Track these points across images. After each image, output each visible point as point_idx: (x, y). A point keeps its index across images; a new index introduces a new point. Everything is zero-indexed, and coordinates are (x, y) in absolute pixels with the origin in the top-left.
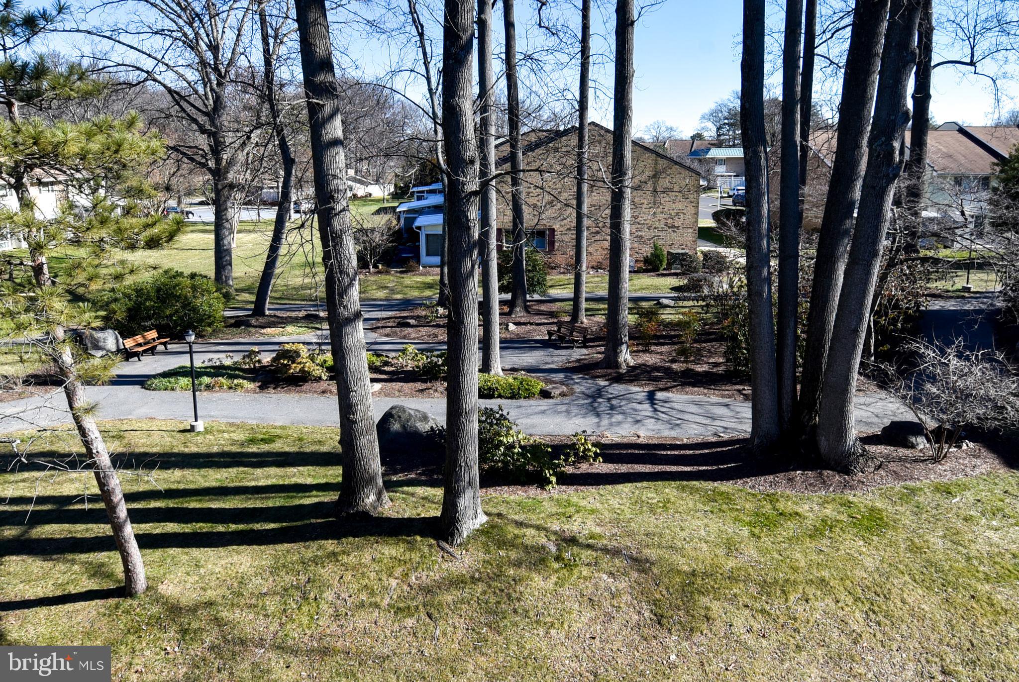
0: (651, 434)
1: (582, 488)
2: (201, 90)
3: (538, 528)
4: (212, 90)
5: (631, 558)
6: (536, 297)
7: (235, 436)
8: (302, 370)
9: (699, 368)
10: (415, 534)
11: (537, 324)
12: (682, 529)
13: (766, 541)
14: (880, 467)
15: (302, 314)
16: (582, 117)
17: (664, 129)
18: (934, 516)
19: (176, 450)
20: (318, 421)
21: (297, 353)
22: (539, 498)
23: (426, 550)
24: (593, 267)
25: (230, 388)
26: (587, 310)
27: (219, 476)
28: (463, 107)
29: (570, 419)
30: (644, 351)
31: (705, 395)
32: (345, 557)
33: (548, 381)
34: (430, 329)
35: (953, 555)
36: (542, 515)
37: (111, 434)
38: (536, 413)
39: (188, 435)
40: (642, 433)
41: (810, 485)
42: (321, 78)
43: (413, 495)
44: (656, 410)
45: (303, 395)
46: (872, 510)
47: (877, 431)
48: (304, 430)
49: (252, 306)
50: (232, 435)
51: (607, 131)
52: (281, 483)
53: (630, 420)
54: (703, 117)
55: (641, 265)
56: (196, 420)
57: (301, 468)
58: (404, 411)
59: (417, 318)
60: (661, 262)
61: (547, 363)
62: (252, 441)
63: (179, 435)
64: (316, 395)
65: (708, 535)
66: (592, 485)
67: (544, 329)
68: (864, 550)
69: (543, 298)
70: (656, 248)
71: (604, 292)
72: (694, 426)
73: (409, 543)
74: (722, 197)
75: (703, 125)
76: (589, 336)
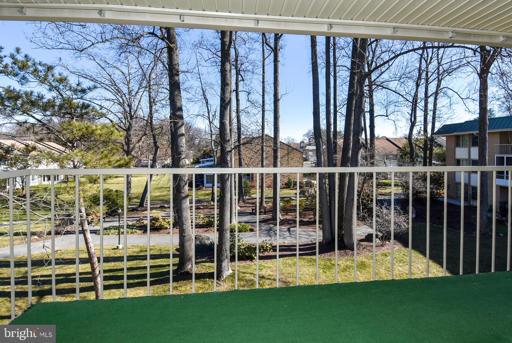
0: (289, 242)
1: (266, 260)
2: (124, 121)
3: (251, 274)
4: (128, 121)
5: (283, 282)
6: (247, 197)
7: (135, 250)
8: (161, 225)
9: (305, 220)
10: (206, 278)
11: (248, 207)
12: (300, 271)
13: (328, 273)
14: (364, 248)
15: (159, 206)
16: (263, 131)
17: (290, 139)
18: (381, 263)
19: (111, 256)
20: (167, 243)
21: (159, 219)
22: (250, 264)
23: (210, 283)
24: (267, 187)
25: (132, 233)
26: (265, 202)
27: (129, 264)
28: (226, 123)
29: (261, 238)
30: (287, 215)
31: (307, 228)
32: (180, 288)
33: (252, 226)
34: (208, 210)
35: (387, 275)
36: (252, 270)
37: (84, 251)
38: (248, 237)
39: (116, 250)
40: (286, 242)
41: (342, 255)
42: (178, 113)
43: (204, 265)
44: (290, 234)
45: (160, 234)
46: (362, 262)
47: (364, 238)
48: (162, 247)
49: (139, 204)
50: (133, 249)
51: (271, 137)
52: (154, 265)
53: (282, 237)
54: (304, 135)
55: (284, 186)
56: (119, 244)
57: (161, 260)
58: (201, 236)
59: (203, 206)
60: (291, 184)
61: (252, 220)
62: (141, 251)
63: (112, 250)
64: (165, 234)
65: (309, 273)
66: (269, 259)
67: (250, 209)
68: (360, 274)
69: (250, 198)
70: (289, 179)
71: (271, 195)
72: (304, 239)
73: (204, 281)
74: (311, 163)
75: (304, 138)
76: (266, 211)
